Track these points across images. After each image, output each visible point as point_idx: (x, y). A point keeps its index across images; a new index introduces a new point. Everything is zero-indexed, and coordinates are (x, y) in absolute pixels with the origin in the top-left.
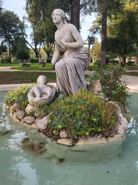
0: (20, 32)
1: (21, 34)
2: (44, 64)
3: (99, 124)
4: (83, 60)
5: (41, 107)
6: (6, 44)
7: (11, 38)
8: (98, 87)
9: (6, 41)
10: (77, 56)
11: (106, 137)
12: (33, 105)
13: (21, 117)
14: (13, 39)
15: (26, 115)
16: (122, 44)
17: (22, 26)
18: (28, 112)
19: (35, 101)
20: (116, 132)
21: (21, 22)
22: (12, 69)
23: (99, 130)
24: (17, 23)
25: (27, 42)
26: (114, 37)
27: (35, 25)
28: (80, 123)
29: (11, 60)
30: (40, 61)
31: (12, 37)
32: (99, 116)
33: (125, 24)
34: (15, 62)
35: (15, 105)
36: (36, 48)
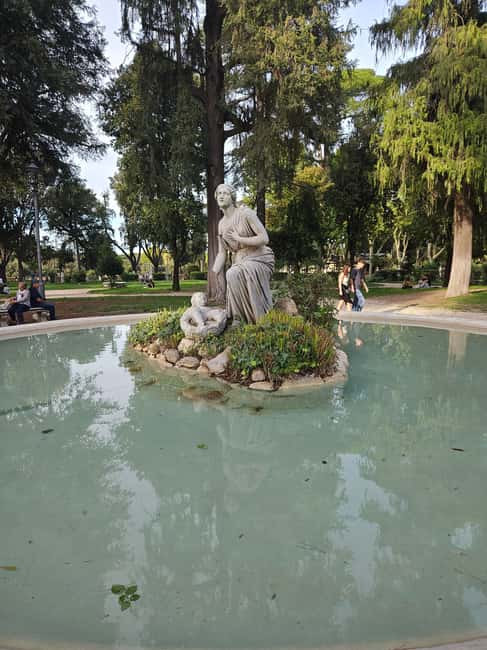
0: (99, 223)
1: (100, 228)
2: (151, 284)
3: (312, 356)
4: (268, 264)
5: (206, 340)
6: (71, 246)
7: (82, 235)
8: (291, 307)
9: (70, 240)
10: (258, 259)
11: (322, 377)
12: (193, 339)
13: (174, 360)
14: (86, 237)
15: (181, 355)
16: (293, 243)
17: (103, 213)
18: (185, 351)
19: (197, 331)
20: (336, 370)
21: (99, 204)
22: (92, 292)
23: (314, 365)
24: (93, 206)
25: (114, 242)
26: (278, 229)
27: (129, 209)
28: (285, 356)
29: (85, 276)
30: (140, 277)
31: (84, 233)
32: (309, 345)
33: (297, 207)
34: (94, 281)
35: (157, 342)
36: (132, 254)
